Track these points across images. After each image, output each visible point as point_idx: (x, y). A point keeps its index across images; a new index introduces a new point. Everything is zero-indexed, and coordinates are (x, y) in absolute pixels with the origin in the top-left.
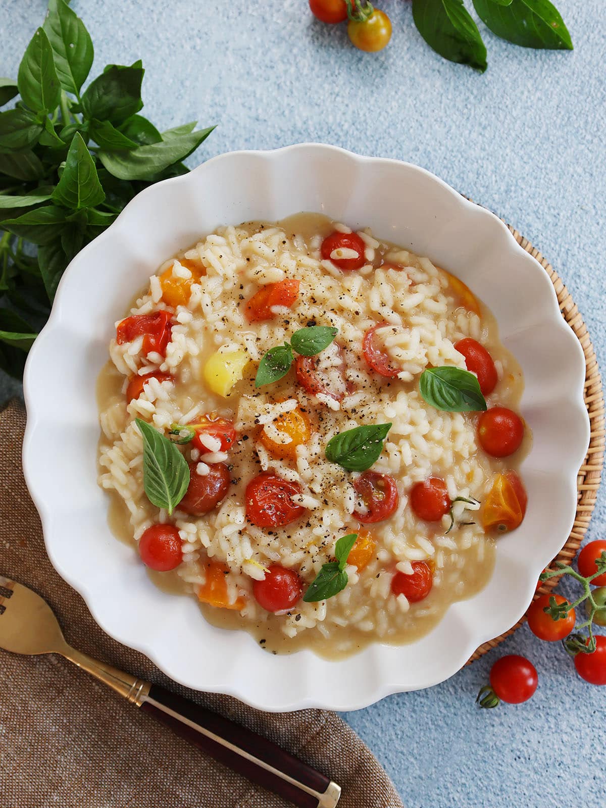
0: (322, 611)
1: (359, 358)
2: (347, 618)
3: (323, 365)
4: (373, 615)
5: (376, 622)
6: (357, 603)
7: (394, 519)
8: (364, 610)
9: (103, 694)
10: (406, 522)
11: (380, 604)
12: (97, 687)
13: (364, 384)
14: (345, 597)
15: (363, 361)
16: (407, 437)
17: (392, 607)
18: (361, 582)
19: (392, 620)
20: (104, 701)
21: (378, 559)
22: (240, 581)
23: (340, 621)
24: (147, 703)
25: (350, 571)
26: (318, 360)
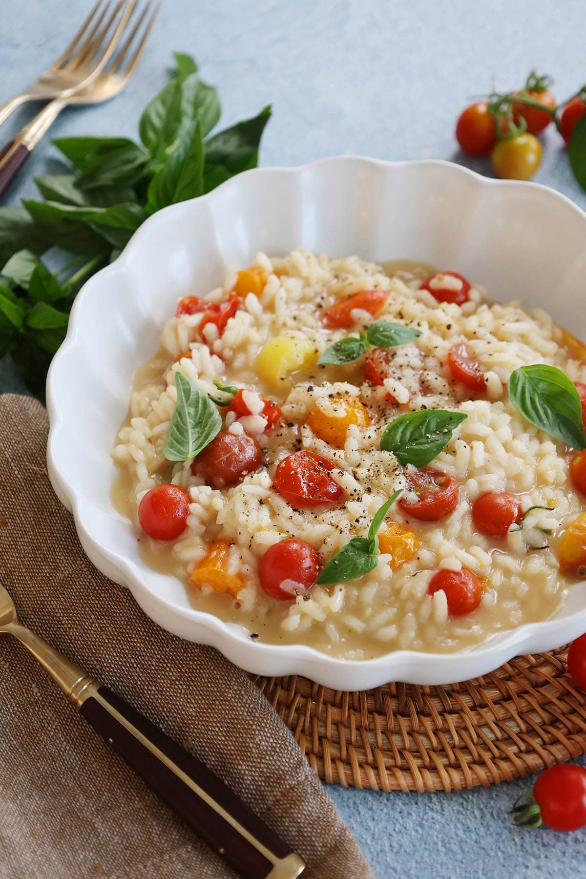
0: (337, 600)
1: (442, 365)
2: (366, 621)
3: (399, 360)
4: (399, 620)
5: (401, 629)
6: (380, 603)
7: (448, 522)
8: (391, 612)
9: (41, 698)
10: (462, 530)
11: (411, 605)
12: (36, 690)
13: (441, 389)
14: (370, 592)
15: (446, 368)
16: (483, 440)
17: (425, 611)
18: (392, 582)
19: (421, 630)
20: (39, 708)
21: (418, 558)
22: (246, 553)
23: (356, 624)
24: (91, 700)
25: (383, 560)
26: (394, 355)
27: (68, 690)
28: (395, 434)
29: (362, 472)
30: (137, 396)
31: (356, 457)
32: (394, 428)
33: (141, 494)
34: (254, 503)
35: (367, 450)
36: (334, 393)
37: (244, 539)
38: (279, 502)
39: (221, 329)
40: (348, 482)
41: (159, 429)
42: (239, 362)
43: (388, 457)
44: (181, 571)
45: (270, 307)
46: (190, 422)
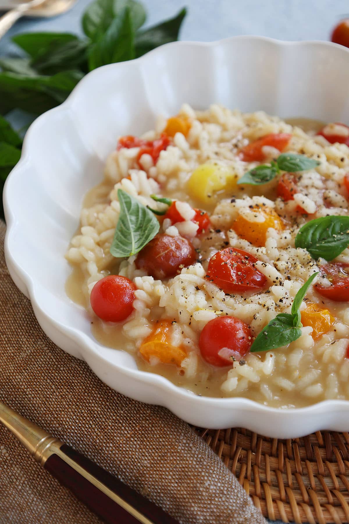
0: (269, 364)
1: (339, 186)
2: (295, 381)
3: (305, 181)
4: (323, 379)
5: (325, 386)
6: (305, 367)
8: (315, 373)
9: (9, 458)
11: (332, 367)
12: (4, 451)
13: (341, 204)
14: (297, 358)
15: (344, 188)
18: (314, 350)
20: (7, 466)
21: (335, 330)
22: (187, 329)
23: (286, 384)
24: (55, 457)
25: (305, 331)
26: (300, 178)
27: (33, 449)
28: (307, 235)
29: (282, 264)
30: (86, 212)
31: (276, 253)
32: (305, 231)
33: (91, 285)
34: (191, 289)
35: (284, 248)
36: (254, 205)
37: (184, 317)
38: (212, 288)
39: (155, 159)
40: (271, 271)
41: (105, 235)
42: (172, 184)
43: (302, 252)
44: (130, 347)
45: (195, 145)
46: (132, 227)
